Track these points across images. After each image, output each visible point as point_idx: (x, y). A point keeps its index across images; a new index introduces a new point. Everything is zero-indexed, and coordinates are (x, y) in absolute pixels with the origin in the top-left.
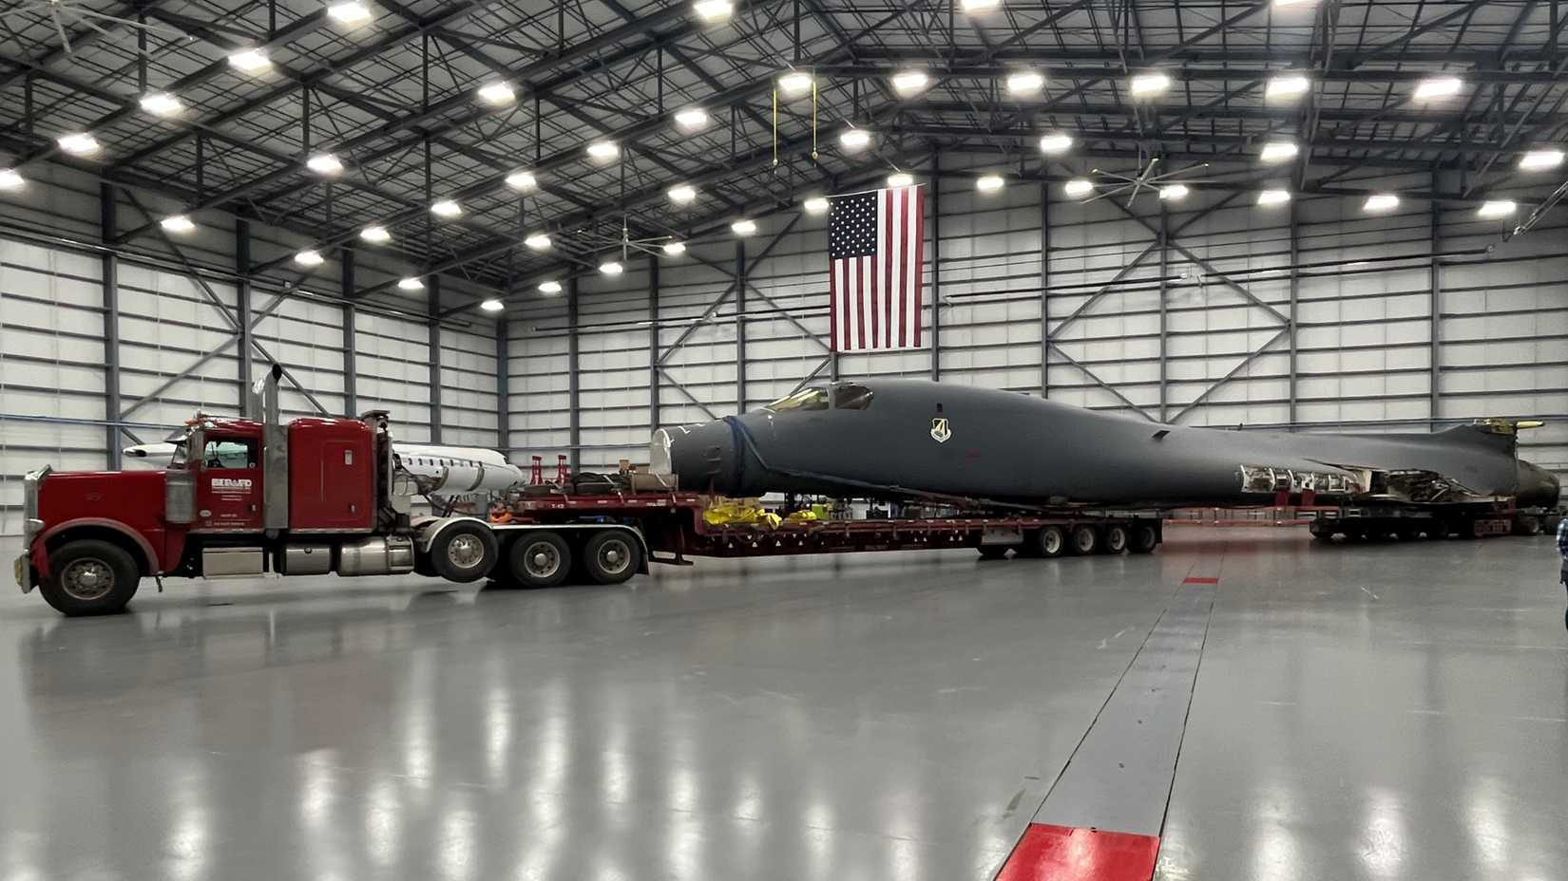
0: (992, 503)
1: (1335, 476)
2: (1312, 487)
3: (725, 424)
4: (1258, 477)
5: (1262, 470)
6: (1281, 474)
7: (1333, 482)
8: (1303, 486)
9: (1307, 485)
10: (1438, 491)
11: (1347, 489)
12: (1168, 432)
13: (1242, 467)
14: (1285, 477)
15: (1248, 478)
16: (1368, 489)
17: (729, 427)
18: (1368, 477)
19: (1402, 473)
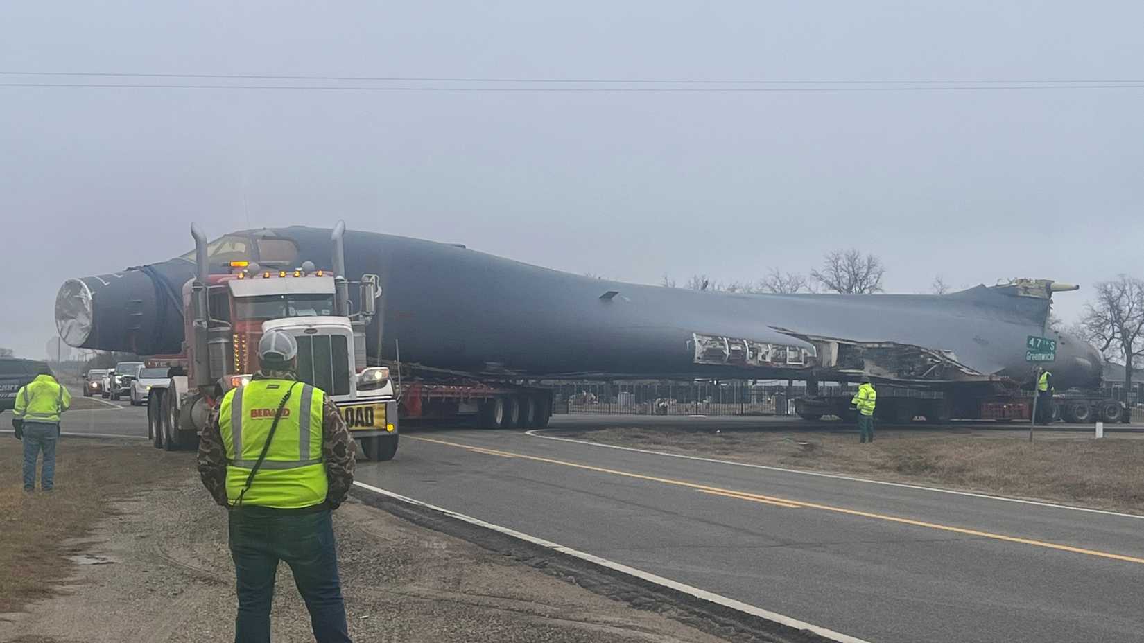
0: (423, 368)
1: (793, 348)
2: (768, 359)
3: (145, 276)
4: (711, 347)
5: (715, 338)
6: (736, 344)
7: (791, 355)
8: (760, 358)
9: (764, 357)
10: (930, 366)
11: (805, 363)
12: (616, 293)
13: (695, 335)
14: (739, 348)
15: (701, 347)
16: (834, 363)
17: (149, 279)
18: (834, 349)
19: (877, 345)
